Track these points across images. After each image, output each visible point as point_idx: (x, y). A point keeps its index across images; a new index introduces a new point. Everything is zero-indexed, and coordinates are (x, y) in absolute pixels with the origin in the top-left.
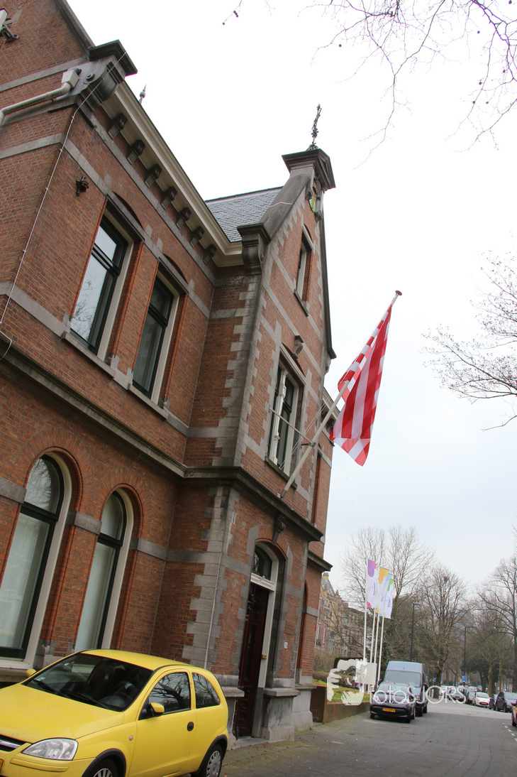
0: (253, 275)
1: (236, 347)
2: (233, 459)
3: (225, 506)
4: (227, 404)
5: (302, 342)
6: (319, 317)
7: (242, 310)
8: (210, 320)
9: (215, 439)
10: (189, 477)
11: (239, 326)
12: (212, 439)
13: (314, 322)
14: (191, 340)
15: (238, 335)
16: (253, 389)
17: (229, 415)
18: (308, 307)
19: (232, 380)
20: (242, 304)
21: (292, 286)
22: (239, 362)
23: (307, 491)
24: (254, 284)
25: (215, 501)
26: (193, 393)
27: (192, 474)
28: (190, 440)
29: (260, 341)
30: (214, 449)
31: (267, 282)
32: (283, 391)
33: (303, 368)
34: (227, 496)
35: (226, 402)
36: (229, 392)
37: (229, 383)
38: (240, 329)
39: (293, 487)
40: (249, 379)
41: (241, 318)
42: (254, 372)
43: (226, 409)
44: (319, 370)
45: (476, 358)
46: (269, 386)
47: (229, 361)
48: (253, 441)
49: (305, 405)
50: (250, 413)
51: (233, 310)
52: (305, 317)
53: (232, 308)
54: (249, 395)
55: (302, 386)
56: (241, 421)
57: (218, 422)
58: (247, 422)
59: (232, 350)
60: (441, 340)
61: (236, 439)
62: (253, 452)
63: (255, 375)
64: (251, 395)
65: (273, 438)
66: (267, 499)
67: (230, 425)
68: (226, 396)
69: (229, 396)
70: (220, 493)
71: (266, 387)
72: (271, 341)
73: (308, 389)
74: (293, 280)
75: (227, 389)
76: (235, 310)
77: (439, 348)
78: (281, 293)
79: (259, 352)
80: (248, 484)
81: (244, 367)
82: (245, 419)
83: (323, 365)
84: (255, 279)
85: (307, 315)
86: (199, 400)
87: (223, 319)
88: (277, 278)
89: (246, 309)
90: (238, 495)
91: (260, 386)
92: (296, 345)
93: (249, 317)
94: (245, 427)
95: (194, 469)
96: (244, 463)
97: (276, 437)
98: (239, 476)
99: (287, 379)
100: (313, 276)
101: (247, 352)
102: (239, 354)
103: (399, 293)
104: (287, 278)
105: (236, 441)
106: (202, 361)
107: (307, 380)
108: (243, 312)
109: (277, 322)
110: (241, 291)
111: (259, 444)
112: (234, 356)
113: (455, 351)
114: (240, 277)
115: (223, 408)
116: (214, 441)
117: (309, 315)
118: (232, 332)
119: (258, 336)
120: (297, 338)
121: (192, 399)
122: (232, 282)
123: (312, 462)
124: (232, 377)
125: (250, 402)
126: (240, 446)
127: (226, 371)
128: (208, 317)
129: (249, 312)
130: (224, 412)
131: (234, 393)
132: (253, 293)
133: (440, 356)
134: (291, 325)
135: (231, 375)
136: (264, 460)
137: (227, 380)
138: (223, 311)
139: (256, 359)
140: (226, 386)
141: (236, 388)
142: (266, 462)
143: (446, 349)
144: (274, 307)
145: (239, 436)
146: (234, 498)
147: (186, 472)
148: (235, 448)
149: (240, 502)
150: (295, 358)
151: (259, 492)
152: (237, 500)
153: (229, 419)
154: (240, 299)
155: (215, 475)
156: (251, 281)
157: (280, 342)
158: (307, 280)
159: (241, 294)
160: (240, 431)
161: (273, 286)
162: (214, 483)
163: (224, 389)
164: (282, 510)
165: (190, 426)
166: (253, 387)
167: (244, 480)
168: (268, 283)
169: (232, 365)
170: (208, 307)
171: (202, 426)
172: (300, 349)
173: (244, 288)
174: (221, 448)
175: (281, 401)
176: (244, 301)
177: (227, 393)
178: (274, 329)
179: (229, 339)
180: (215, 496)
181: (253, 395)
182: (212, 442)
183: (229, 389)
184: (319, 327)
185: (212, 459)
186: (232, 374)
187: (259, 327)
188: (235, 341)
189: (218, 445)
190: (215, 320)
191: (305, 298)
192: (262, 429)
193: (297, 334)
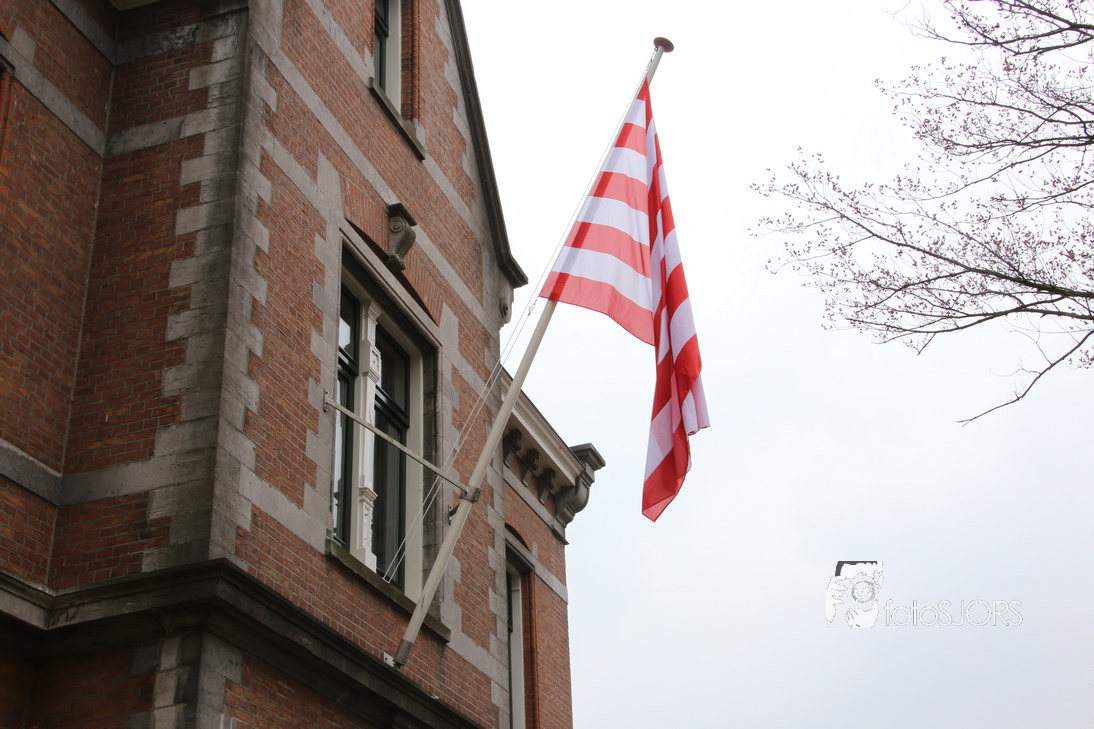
0: (223, 17)
1: (192, 220)
2: (205, 543)
3: (188, 697)
4: (176, 385)
5: (413, 223)
6: (459, 169)
7: (200, 115)
8: (110, 159)
9: (146, 494)
10: (62, 623)
11: (195, 163)
12: (138, 496)
13: (443, 177)
14: (42, 212)
15: (195, 188)
16: (259, 337)
17: (183, 416)
18: (421, 135)
19: (185, 315)
20: (200, 100)
21: (364, 67)
22: (203, 260)
23: (488, 649)
24: (230, 41)
25: (157, 688)
26: (68, 371)
27: (71, 611)
28: (69, 512)
29: (267, 199)
30: (144, 525)
31: (270, 34)
32: (374, 362)
33: (425, 300)
34: (192, 665)
35: (173, 381)
36: (181, 352)
37: (178, 326)
38: (200, 170)
39: (434, 633)
40: (240, 307)
41: (198, 140)
42: (254, 288)
43: (173, 402)
44: (479, 312)
45: (911, 224)
46: (314, 336)
47: (175, 264)
48: (278, 493)
49: (446, 404)
50: (254, 408)
51: (174, 122)
52: (415, 162)
53: (170, 116)
54: (243, 352)
55: (430, 351)
56: (224, 429)
57: (152, 444)
58: (245, 432)
59: (180, 230)
60: (804, 189)
61: (210, 481)
62: (281, 527)
63: (261, 297)
64: (251, 354)
65: (355, 496)
66: (343, 666)
67: (188, 446)
68: (171, 363)
69: (182, 361)
70: (169, 660)
71: (303, 336)
72: (308, 209)
73: (450, 357)
74: (361, 51)
75: (172, 343)
76: (181, 118)
77: (803, 213)
78: (325, 79)
79: (266, 232)
80: (263, 615)
81: (220, 275)
82: (240, 425)
83: (488, 299)
84: (231, 26)
85: (420, 158)
86: (89, 391)
87: (147, 150)
88: (306, 34)
89: (213, 112)
90: (237, 658)
91: (284, 333)
92: (394, 231)
93: (224, 133)
94: (240, 448)
95: (78, 595)
96: (248, 559)
97: (363, 491)
98: (223, 590)
99: (380, 331)
100: (426, 55)
101: (227, 230)
102: (200, 239)
103: (664, 45)
104: (341, 41)
105: (212, 489)
106: (93, 276)
107: (445, 332)
108: (204, 123)
109: (322, 158)
110: (192, 66)
111: (300, 504)
112: (187, 247)
113: (850, 213)
114: (187, 29)
115: (164, 401)
116: (143, 499)
117: (427, 156)
118: (176, 182)
119: (258, 186)
120: (396, 212)
121: (67, 389)
122: (166, 44)
123: (493, 564)
124: (184, 308)
125: (250, 374)
126: (229, 506)
127: (168, 292)
128: (101, 150)
129: (222, 118)
130: (167, 412)
131: (195, 350)
132: (228, 64)
133: (810, 234)
134: (371, 173)
135: (182, 301)
136: (322, 550)
137: (171, 319)
138: (146, 128)
139: (259, 250)
140: (171, 336)
141: (200, 334)
142: (329, 557)
143: (824, 215)
144: (305, 112)
145: (222, 474)
146: (220, 670)
147: (51, 608)
148: (209, 512)
149: (245, 681)
150: (396, 269)
151: (306, 641)
152: (235, 675)
153: (186, 430)
154: (193, 86)
155: (147, 602)
156: (220, 32)
157: (340, 214)
158: (410, 63)
159: (194, 74)
160: (222, 458)
161: (294, 52)
162: (147, 630)
163: (164, 343)
164: (401, 702)
165: (67, 471)
166: (255, 330)
167: (245, 605)
168: (276, 39)
169: (184, 274)
170: (97, 120)
171: (104, 463)
172: (408, 242)
173: (204, 56)
174: (167, 519)
175: (369, 390)
176: (205, 91)
177: (175, 354)
178: (314, 174)
179: (170, 201)
180: (154, 670)
181: (259, 352)
182: (139, 506)
183: (182, 340)
184: (466, 195)
185: (139, 558)
186: (187, 297)
187: (257, 161)
188: (186, 205)
189: (156, 512)
190: (123, 157)
191: (411, 110)
192: (305, 458)
193: (393, 200)
